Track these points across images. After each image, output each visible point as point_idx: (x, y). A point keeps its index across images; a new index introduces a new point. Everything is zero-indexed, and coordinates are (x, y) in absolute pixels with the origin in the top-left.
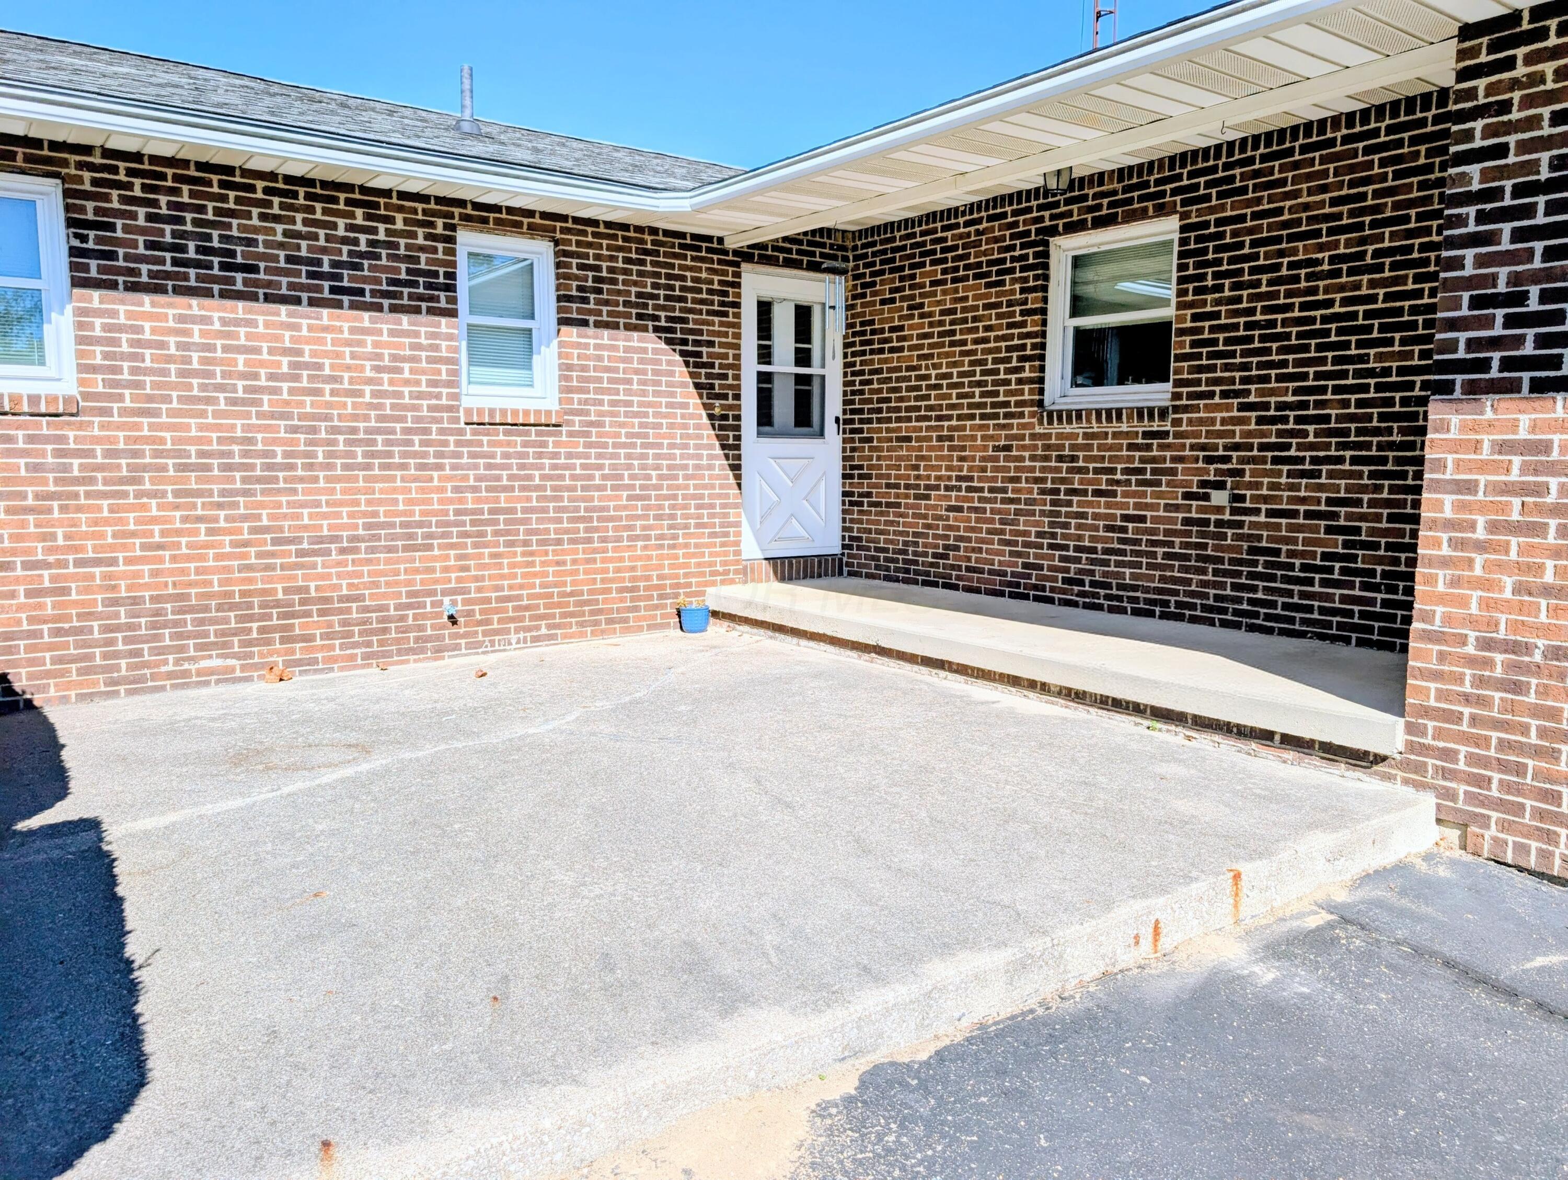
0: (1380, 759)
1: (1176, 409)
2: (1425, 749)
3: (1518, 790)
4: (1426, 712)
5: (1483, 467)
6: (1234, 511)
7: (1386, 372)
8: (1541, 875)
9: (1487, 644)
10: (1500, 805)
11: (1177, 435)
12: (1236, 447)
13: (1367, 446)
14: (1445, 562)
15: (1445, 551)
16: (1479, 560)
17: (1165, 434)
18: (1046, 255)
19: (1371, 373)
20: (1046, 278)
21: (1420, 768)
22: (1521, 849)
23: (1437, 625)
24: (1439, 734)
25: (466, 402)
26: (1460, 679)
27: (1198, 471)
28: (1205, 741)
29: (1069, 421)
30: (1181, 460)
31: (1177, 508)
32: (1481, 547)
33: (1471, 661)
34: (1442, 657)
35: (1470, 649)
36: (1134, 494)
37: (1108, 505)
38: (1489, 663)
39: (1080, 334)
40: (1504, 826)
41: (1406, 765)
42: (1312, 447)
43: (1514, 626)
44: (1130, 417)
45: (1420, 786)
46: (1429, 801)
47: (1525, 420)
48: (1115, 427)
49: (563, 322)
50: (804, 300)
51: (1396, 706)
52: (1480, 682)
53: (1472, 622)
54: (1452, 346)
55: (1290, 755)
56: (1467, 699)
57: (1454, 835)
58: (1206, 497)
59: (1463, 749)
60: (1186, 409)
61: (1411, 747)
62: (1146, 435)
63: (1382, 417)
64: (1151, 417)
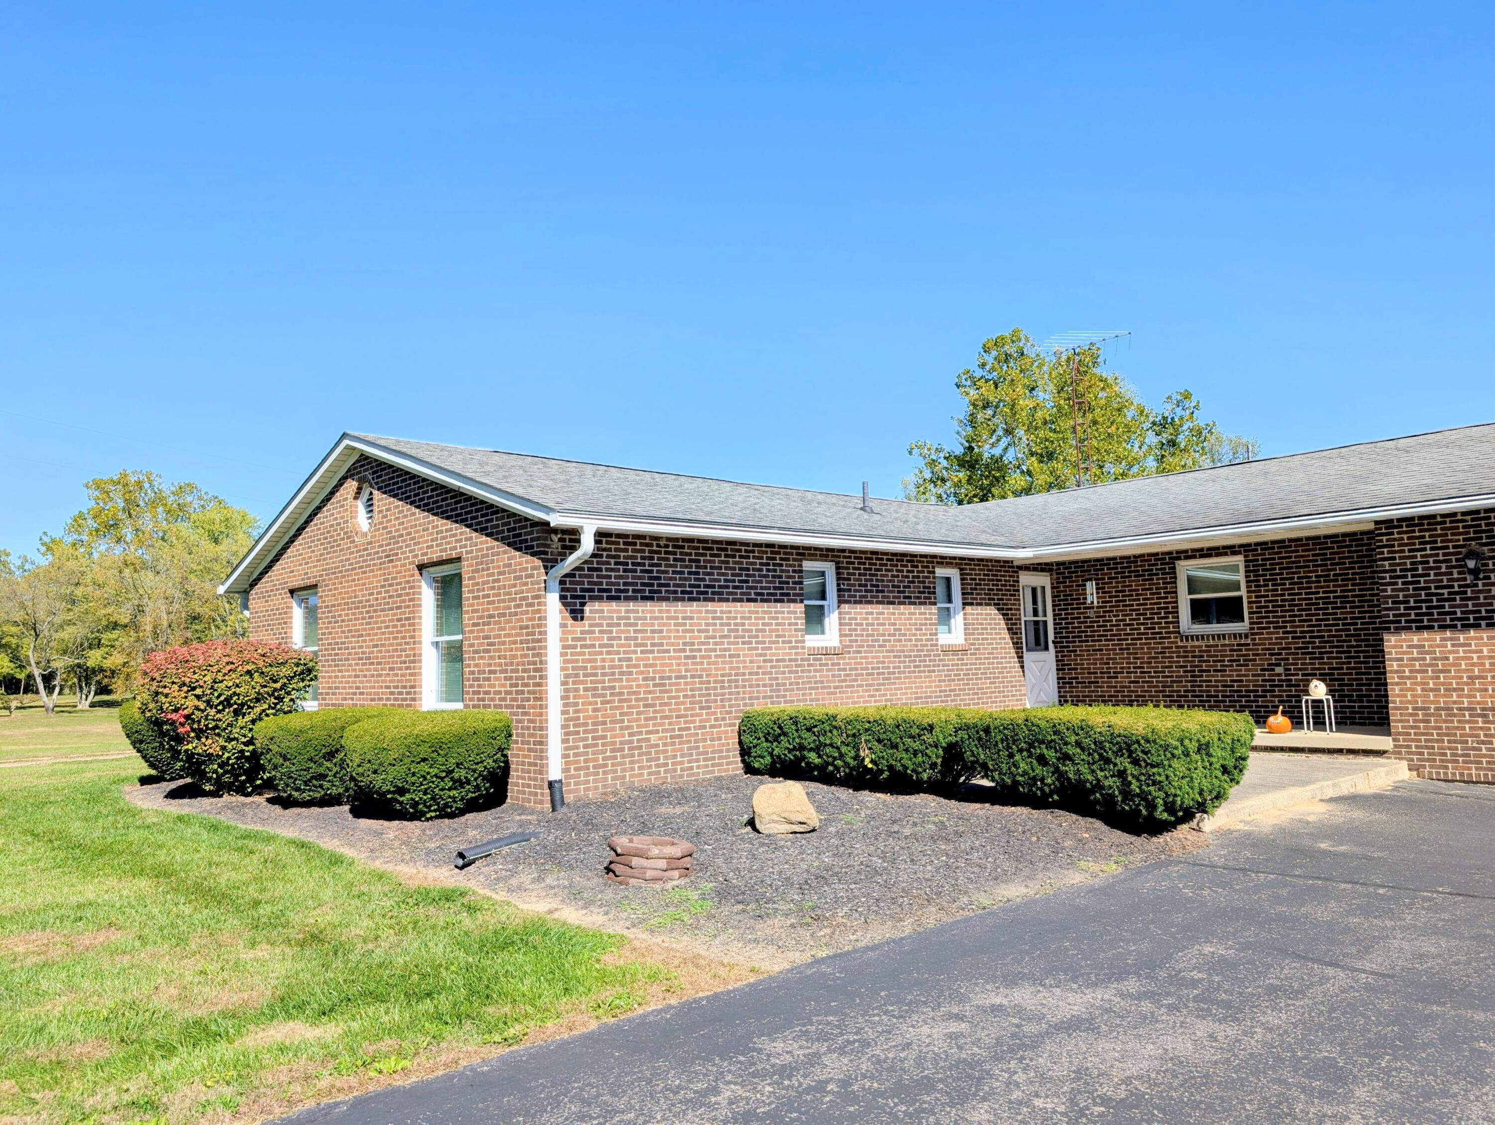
0: (1385, 752)
1: (1252, 634)
2: (1401, 746)
3: (1433, 754)
4: (1399, 734)
5: (1405, 653)
6: (1286, 675)
7: (1346, 619)
8: (1446, 781)
9: (1415, 709)
10: (1428, 760)
11: (1254, 645)
12: (1284, 649)
13: (1342, 647)
14: (1397, 684)
15: (1397, 680)
16: (1408, 682)
17: (1248, 645)
18: (1174, 568)
19: (1339, 619)
20: (1176, 578)
21: (1400, 753)
22: (1438, 773)
23: (1398, 704)
24: (1404, 740)
25: (940, 642)
26: (1408, 721)
27: (1267, 659)
28: (1314, 757)
29: (1198, 640)
30: (1258, 655)
31: (1258, 675)
32: (1408, 678)
33: (1411, 715)
34: (1401, 715)
35: (1410, 711)
36: (1236, 670)
37: (1222, 676)
38: (1417, 715)
39: (1193, 601)
40: (1431, 767)
41: (1394, 753)
42: (1319, 647)
43: (1423, 702)
44: (1230, 638)
45: (1400, 759)
46: (1405, 764)
47: (1415, 638)
48: (1222, 642)
49: (964, 604)
50: (1034, 585)
51: (1388, 734)
52: (1415, 721)
53: (1410, 702)
54: (1388, 616)
55: (1351, 756)
56: (1412, 727)
57: (1415, 773)
58: (1273, 670)
59: (1413, 744)
60: (1257, 634)
61: (1395, 746)
62: (1238, 645)
63: (1347, 636)
64: (1241, 637)
